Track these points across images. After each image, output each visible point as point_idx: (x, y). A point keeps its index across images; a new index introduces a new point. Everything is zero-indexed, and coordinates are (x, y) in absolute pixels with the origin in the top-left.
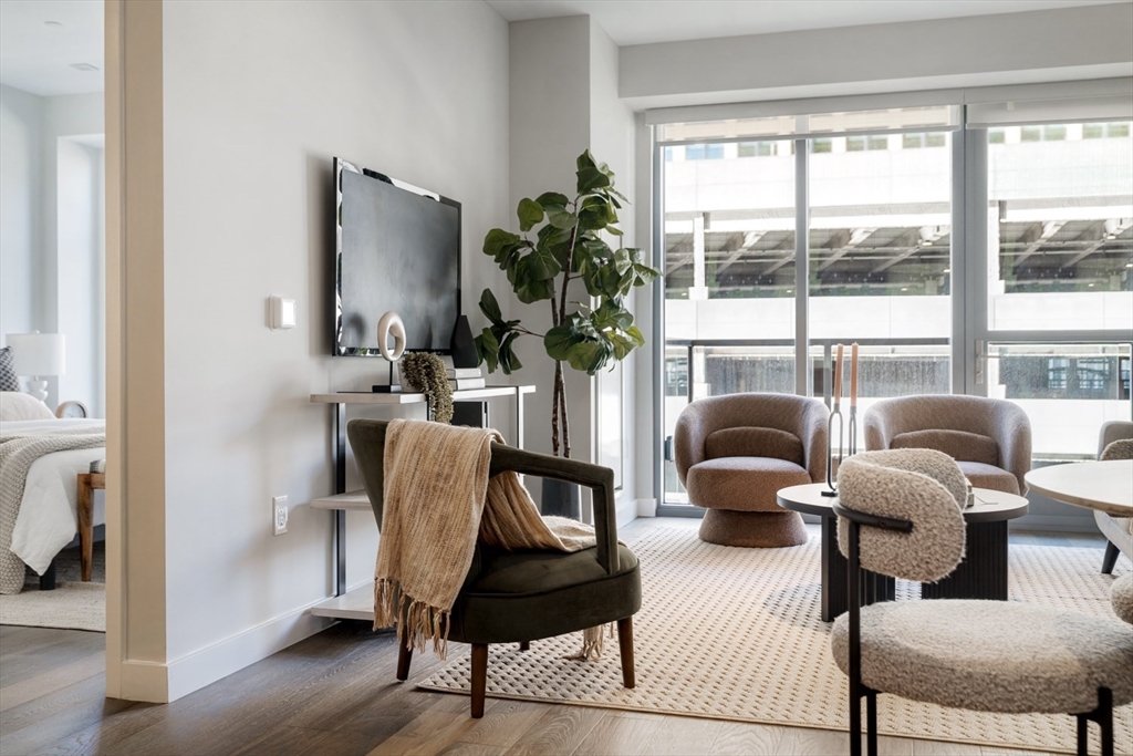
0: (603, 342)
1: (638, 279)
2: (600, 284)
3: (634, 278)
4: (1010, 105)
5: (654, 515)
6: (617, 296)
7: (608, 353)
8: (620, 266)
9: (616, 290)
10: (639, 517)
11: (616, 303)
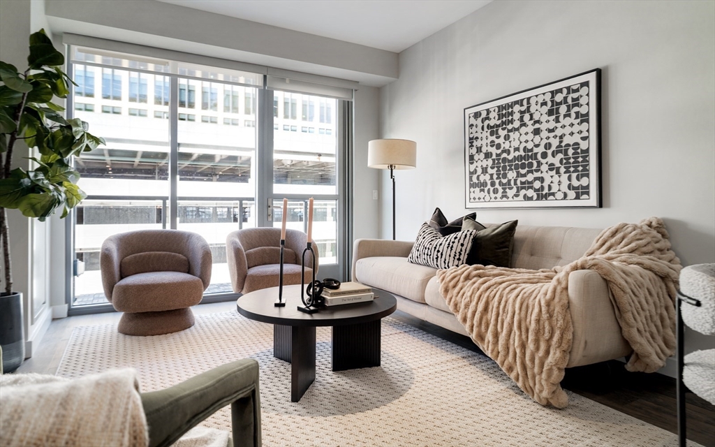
0: (55, 193)
1: (87, 146)
2: (51, 145)
3: (85, 144)
4: (287, 81)
5: (66, 315)
6: (68, 157)
7: (59, 203)
8: (76, 132)
9: (68, 152)
10: (54, 319)
11: (65, 162)
